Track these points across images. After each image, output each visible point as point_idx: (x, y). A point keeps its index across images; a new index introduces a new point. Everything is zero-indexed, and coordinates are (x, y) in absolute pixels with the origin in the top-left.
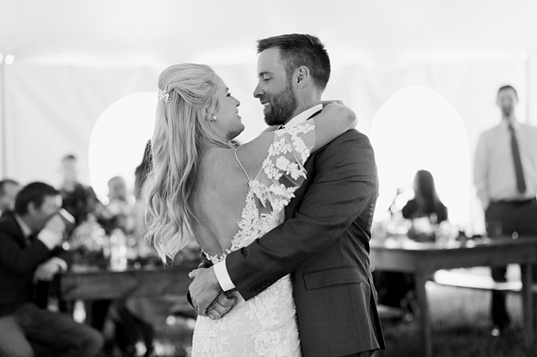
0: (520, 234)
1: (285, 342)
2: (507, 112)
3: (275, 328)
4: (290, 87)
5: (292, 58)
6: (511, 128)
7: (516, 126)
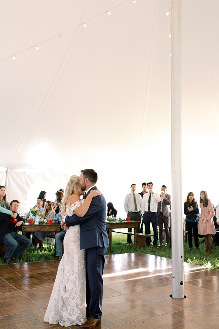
0: (135, 221)
1: (75, 245)
2: (133, 190)
3: (73, 241)
4: (84, 183)
5: (85, 176)
6: (134, 194)
7: (135, 194)
